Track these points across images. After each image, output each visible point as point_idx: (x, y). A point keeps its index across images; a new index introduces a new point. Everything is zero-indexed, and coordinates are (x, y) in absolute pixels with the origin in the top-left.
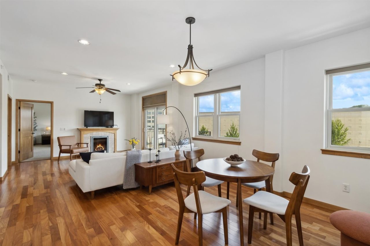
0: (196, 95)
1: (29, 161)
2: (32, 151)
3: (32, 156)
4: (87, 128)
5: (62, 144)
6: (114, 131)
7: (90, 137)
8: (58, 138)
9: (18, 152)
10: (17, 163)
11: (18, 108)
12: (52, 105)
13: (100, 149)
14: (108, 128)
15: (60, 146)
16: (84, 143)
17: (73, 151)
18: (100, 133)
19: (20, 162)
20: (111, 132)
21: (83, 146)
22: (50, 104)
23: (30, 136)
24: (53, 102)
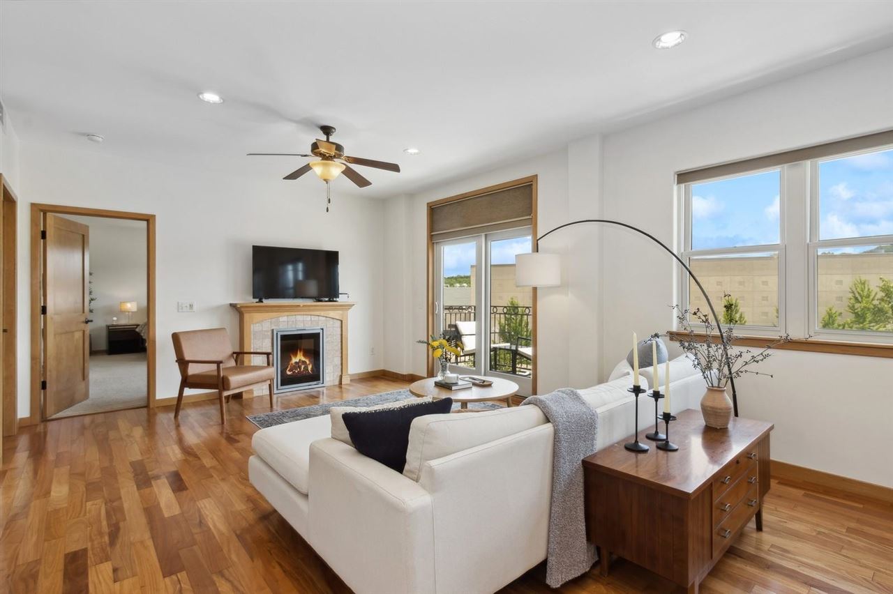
0: (684, 177)
1: (77, 413)
2: (84, 379)
3: (86, 396)
4: (261, 301)
5: (187, 357)
6: (341, 312)
7: (270, 333)
8: (176, 338)
9: (39, 385)
10: (36, 425)
11: (40, 235)
12: (151, 226)
13: (300, 367)
14: (321, 301)
15: (183, 363)
16: (252, 351)
17: (228, 380)
18: (299, 318)
19: (45, 420)
20: (332, 314)
21: (250, 361)
22: (146, 222)
23: (77, 331)
24: (154, 216)
